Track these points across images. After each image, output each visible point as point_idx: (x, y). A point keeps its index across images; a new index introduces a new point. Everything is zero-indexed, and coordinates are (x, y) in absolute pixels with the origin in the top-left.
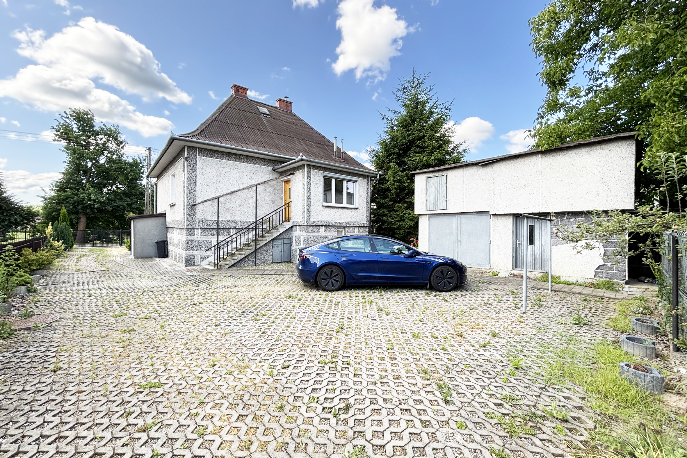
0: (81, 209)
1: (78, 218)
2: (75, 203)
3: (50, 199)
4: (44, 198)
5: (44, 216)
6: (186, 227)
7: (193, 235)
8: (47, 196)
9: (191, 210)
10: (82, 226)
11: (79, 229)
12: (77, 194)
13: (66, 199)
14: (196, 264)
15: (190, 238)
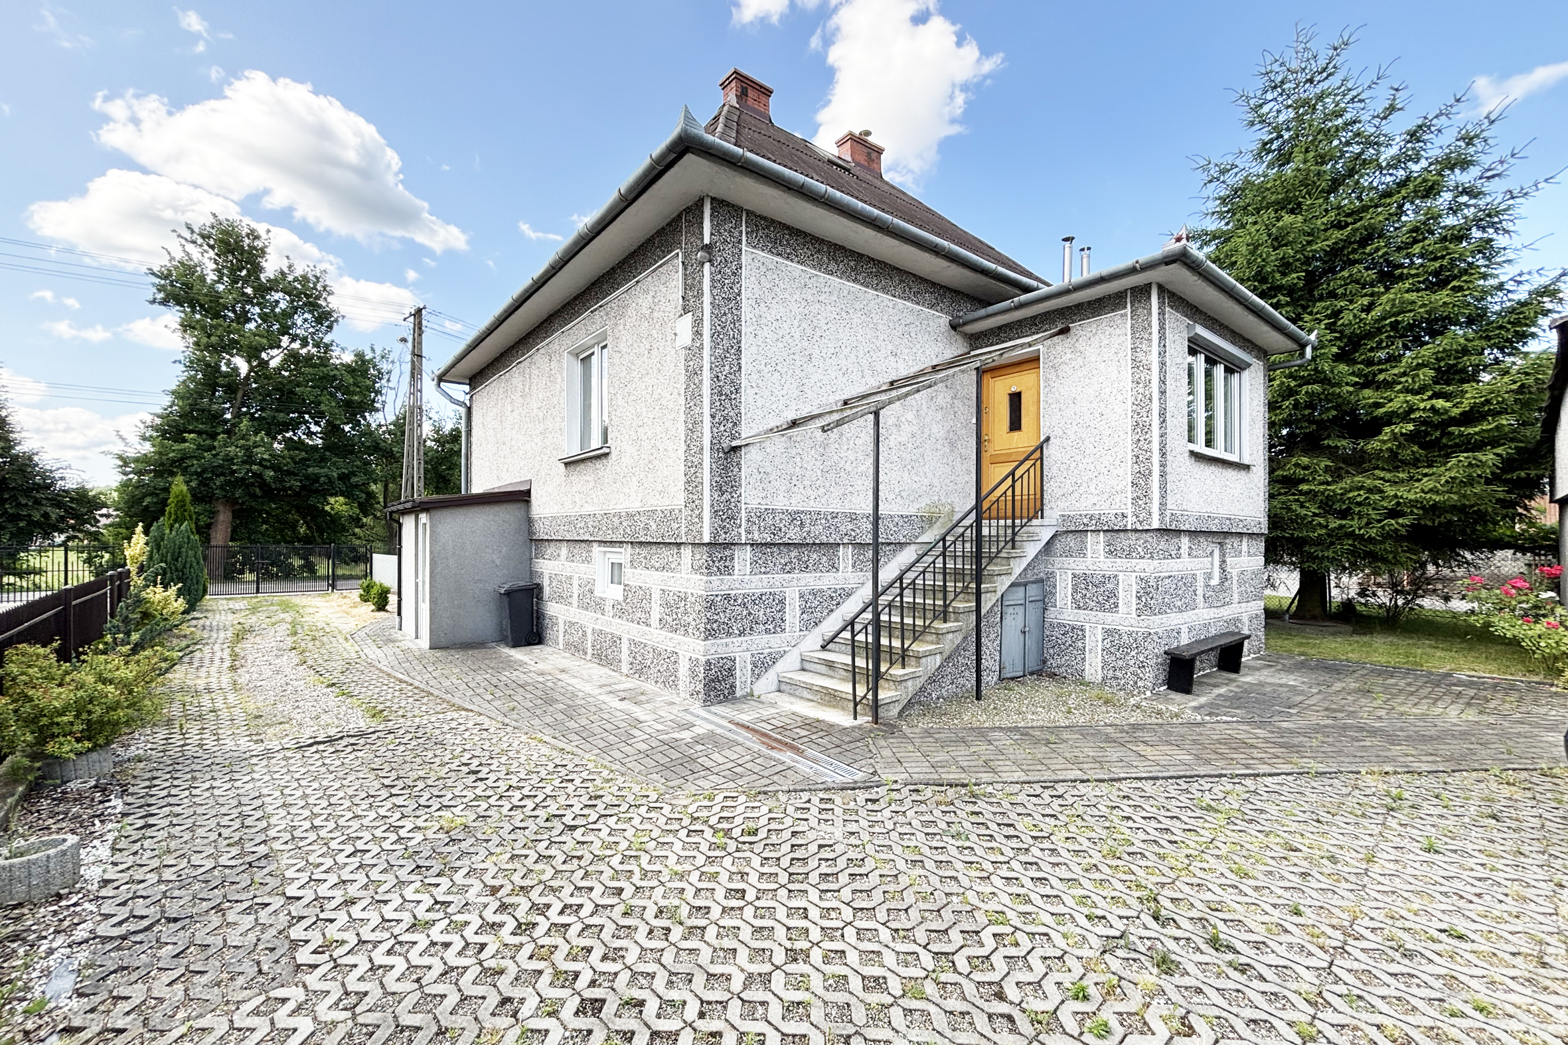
0: (222, 487)
1: (211, 512)
2: (204, 471)
3: (136, 460)
4: (120, 457)
5: (122, 505)
6: (706, 539)
7: (728, 570)
8: (131, 453)
9: (726, 469)
10: (220, 535)
11: (213, 543)
12: (211, 448)
13: (182, 459)
14: (739, 693)
15: (720, 584)
